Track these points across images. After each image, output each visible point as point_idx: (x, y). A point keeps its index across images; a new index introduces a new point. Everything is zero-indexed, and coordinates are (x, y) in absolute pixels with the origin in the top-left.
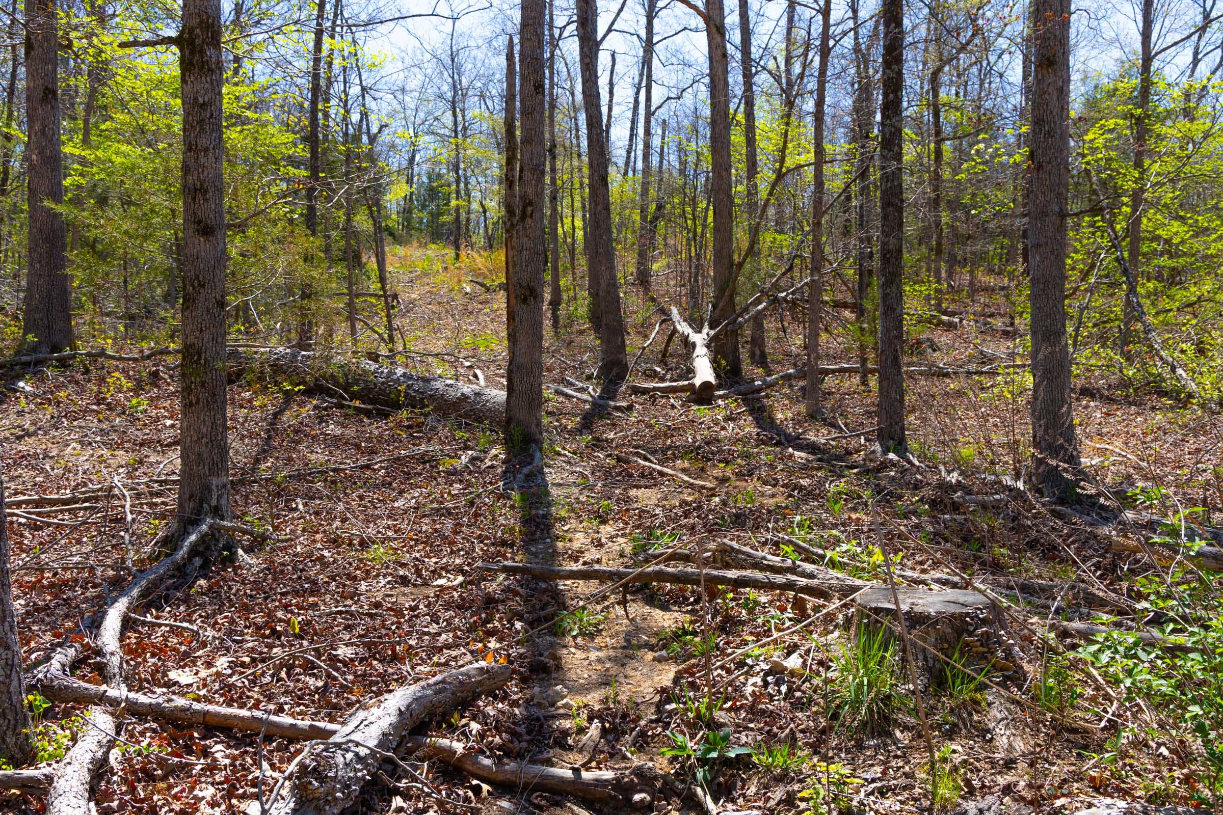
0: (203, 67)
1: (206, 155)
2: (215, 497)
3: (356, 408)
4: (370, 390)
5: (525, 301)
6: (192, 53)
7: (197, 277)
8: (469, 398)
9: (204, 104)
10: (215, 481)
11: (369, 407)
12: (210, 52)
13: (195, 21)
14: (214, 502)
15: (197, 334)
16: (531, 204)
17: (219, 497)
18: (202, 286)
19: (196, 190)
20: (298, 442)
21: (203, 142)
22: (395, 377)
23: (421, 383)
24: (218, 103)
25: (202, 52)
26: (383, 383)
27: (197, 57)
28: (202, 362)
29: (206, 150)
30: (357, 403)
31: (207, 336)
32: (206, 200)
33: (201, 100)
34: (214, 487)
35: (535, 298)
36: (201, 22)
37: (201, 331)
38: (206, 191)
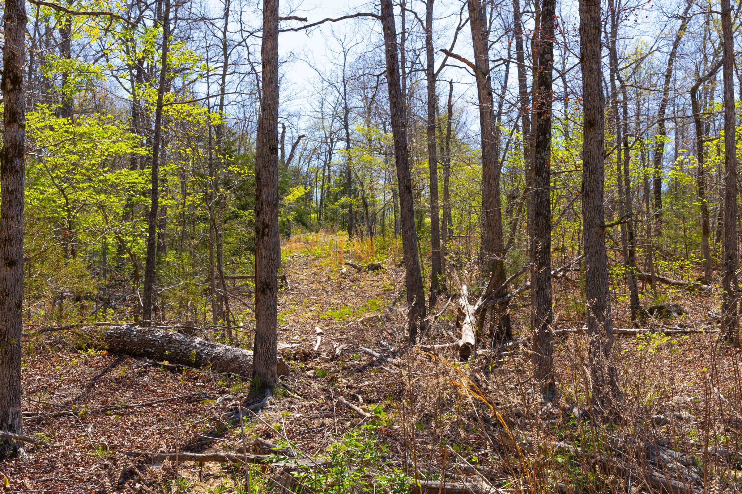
0: (12, 170)
1: (12, 220)
2: (10, 419)
3: (165, 366)
4: (177, 354)
5: (263, 292)
6: (6, 162)
7: (5, 290)
8: (238, 358)
9: (12, 191)
10: (11, 410)
11: (174, 365)
12: (17, 162)
13: (9, 145)
14: (10, 422)
15: (4, 323)
16: (267, 226)
17: (14, 419)
18: (7, 295)
19: (6, 240)
20: (116, 390)
21: (11, 212)
22: (194, 344)
23: (210, 348)
24: (20, 190)
25: (12, 162)
26: (186, 349)
27: (9, 164)
28: (6, 339)
29: (12, 217)
30: (166, 363)
31: (9, 324)
32: (11, 246)
33: (10, 189)
34: (10, 413)
35: (270, 290)
36: (13, 144)
37: (6, 321)
38: (12, 241)
